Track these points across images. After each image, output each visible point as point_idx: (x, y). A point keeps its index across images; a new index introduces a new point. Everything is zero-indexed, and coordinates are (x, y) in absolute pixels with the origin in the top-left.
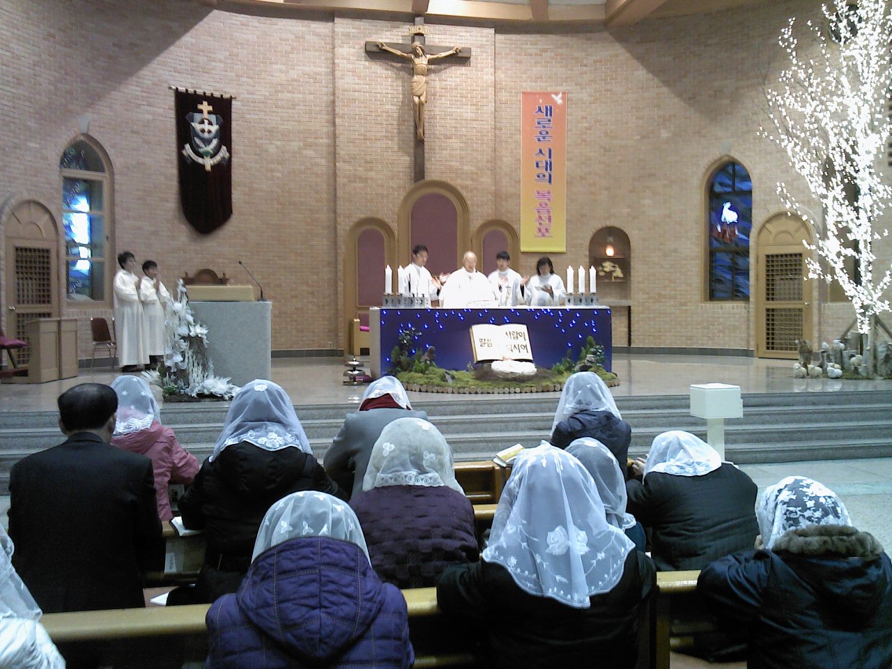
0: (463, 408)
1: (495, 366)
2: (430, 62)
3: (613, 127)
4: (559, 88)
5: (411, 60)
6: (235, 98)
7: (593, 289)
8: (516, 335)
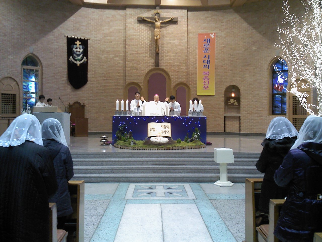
2: (161, 23)
4: (213, 32)
5: (154, 23)
6: (89, 39)
8: (165, 127)
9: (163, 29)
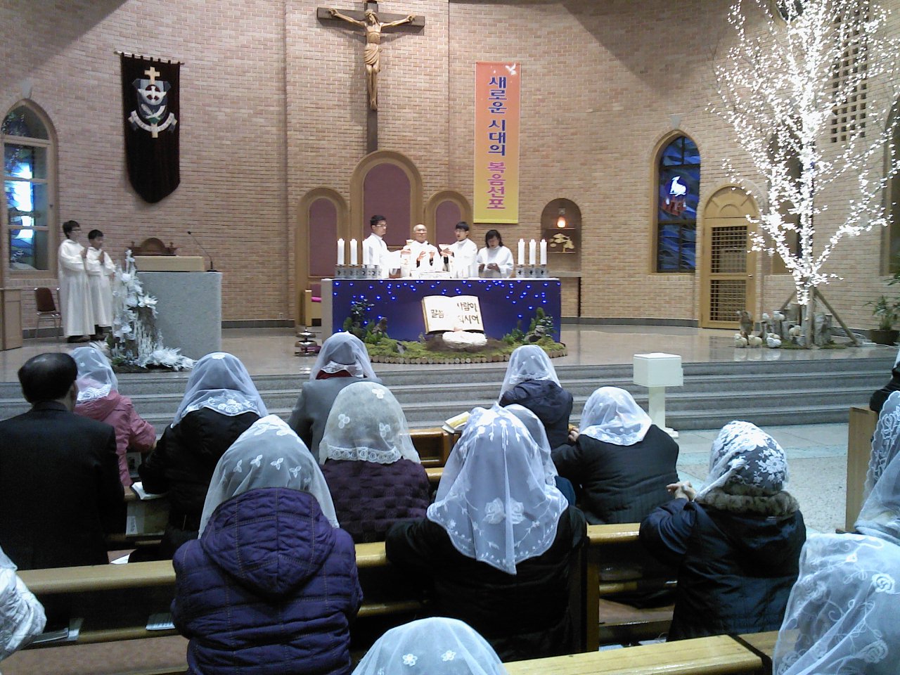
0: (414, 378)
1: (446, 337)
2: (384, 30)
3: (566, 100)
4: (513, 59)
5: (364, 28)
6: (183, 64)
7: (544, 261)
8: (468, 307)
9: (386, 45)
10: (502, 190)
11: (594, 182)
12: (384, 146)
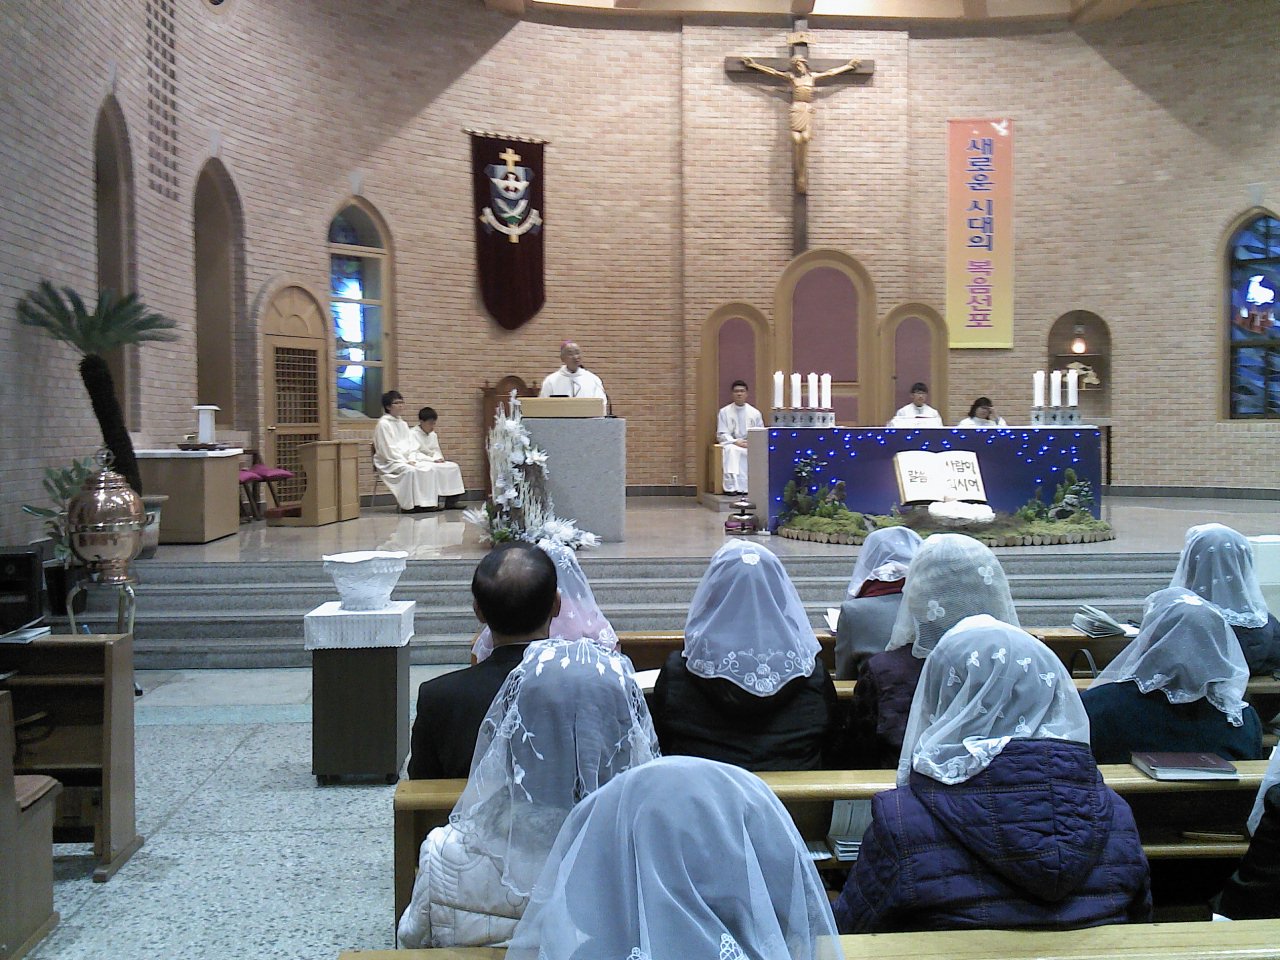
1: (933, 509)
2: (818, 82)
3: (1083, 168)
4: (1002, 114)
6: (549, 143)
7: (1073, 400)
8: (962, 467)
9: (820, 102)
10: (988, 300)
11: (1130, 286)
12: (816, 244)
